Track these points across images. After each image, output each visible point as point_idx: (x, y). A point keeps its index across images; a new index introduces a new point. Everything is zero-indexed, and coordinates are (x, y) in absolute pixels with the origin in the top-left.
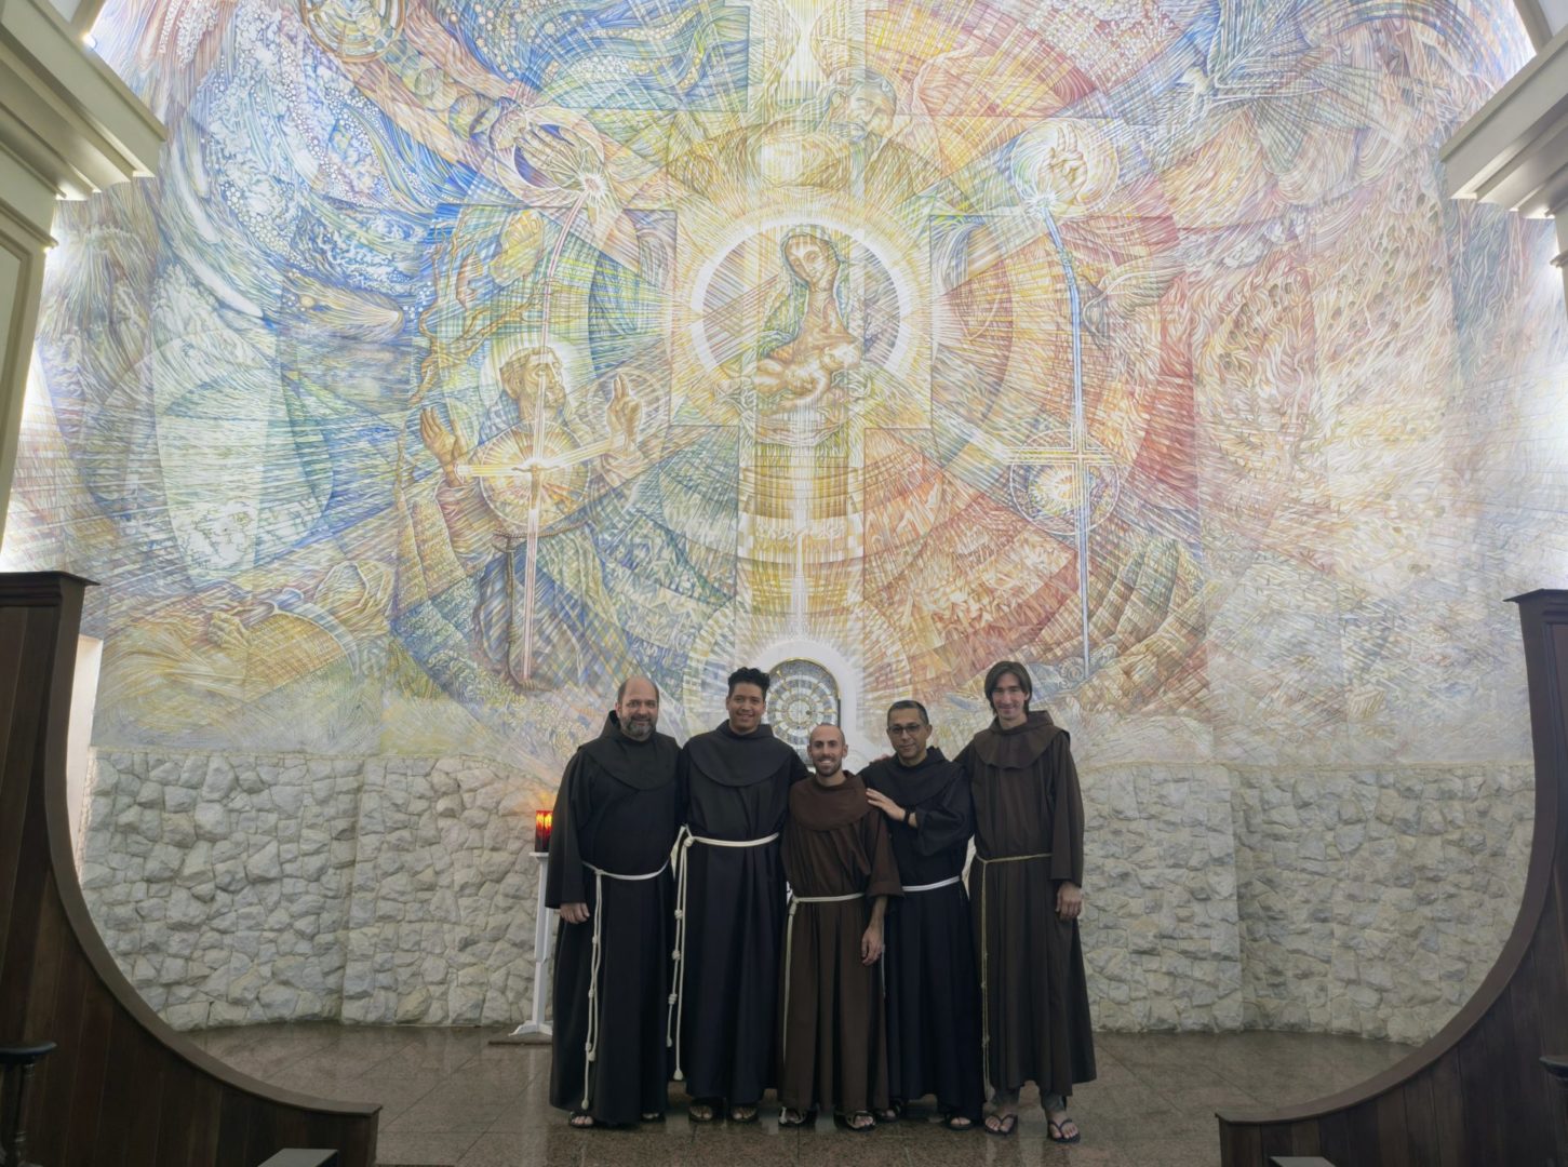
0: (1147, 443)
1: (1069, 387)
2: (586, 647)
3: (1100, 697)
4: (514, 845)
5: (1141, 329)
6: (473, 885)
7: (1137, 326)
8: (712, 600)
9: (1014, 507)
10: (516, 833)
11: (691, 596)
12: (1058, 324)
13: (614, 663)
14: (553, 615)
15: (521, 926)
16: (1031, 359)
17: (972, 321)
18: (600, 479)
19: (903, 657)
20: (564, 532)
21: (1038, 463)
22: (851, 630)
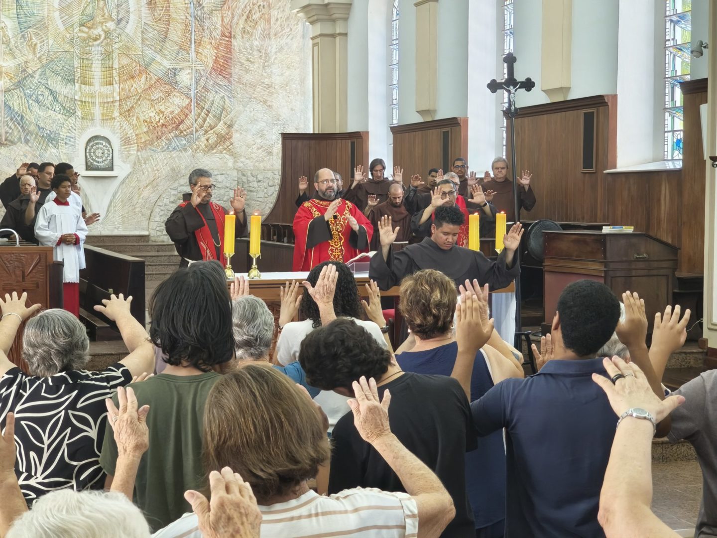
0: (216, 61)
1: (190, 40)
2: (24, 130)
3: (198, 148)
5: (214, 19)
7: (213, 18)
8: (67, 114)
9: (171, 83)
11: (59, 113)
12: (186, 16)
13: (34, 136)
14: (12, 119)
16: (177, 29)
17: (156, 14)
18: (25, 70)
19: (134, 134)
20: (13, 90)
21: (178, 67)
22: (116, 125)
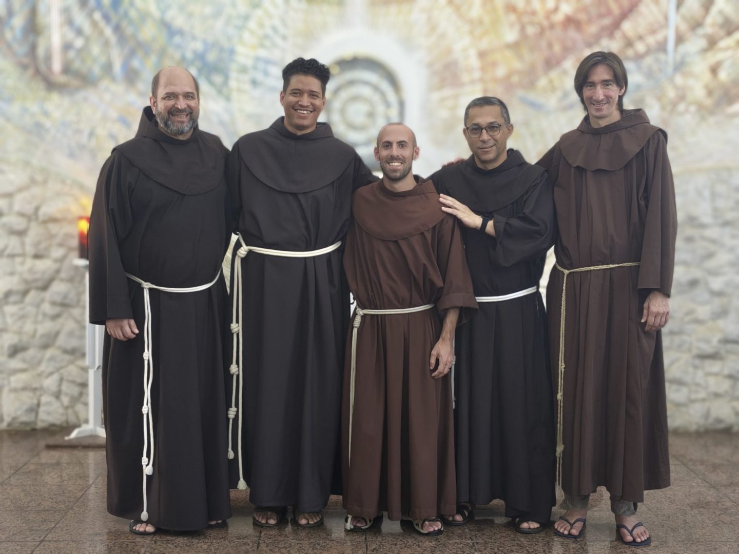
2: (122, 39)
4: (57, 253)
6: (17, 292)
10: (58, 240)
15: (71, 334)
19: (473, 53)
22: (415, 22)
